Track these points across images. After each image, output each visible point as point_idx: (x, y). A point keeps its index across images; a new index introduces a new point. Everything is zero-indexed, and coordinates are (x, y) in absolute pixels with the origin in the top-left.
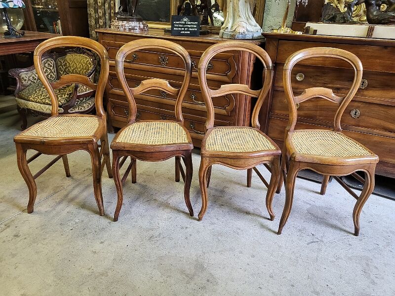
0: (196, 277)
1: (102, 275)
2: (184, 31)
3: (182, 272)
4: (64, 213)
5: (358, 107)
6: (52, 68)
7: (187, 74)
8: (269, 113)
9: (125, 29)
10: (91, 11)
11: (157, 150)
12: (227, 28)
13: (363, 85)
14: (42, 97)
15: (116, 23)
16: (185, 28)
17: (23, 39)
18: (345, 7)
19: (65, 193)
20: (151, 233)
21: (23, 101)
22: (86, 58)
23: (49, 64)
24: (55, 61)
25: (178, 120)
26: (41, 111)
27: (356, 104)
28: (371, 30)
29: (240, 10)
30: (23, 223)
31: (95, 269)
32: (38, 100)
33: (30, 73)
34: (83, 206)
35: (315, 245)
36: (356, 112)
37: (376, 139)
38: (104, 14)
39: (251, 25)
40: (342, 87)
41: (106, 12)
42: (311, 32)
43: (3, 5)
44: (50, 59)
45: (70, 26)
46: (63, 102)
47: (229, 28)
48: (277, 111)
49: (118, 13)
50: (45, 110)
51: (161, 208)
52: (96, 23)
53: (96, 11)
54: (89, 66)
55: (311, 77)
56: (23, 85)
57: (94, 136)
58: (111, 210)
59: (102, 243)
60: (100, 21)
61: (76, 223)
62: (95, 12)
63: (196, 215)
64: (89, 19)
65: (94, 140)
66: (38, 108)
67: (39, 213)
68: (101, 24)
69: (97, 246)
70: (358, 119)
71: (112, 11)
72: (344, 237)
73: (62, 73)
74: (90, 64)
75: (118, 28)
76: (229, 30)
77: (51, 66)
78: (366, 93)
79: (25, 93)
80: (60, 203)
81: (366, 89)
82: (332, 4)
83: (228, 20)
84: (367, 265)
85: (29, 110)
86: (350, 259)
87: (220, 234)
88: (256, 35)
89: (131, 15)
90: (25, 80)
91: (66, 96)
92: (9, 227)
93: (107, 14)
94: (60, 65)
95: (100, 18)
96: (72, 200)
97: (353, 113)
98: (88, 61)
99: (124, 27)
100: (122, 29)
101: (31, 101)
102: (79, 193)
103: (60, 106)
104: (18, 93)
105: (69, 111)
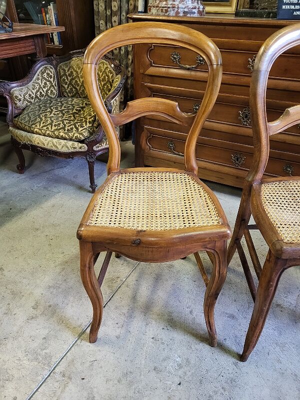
4: (148, 341)
6: (52, 80)
9: (177, 13)
14: (54, 128)
15: (161, 2)
21: (23, 133)
22: (103, 63)
23: (48, 74)
24: (56, 69)
26: (54, 148)
30: (90, 368)
32: (48, 132)
33: (25, 89)
44: (49, 66)
46: (86, 134)
50: (60, 147)
52: (106, 8)
54: (111, 75)
56: (17, 108)
60: (114, 3)
64: (95, 3)
66: (50, 145)
68: (116, 9)
73: (66, 86)
74: (111, 73)
75: (167, 11)
77: (51, 77)
79: (23, 120)
80: (131, 316)
90: (20, 100)
91: (88, 125)
94: (63, 75)
98: (107, 68)
99: (176, 9)
100: (172, 13)
101: (37, 133)
102: (152, 294)
103: (82, 142)
104: (12, 121)
105: (95, 148)
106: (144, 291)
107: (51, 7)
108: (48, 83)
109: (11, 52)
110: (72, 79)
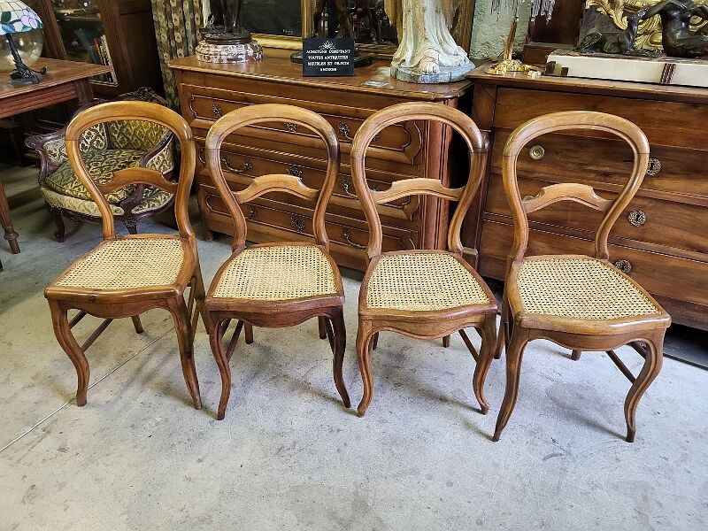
0: (353, 525)
1: (202, 521)
2: (326, 66)
3: (332, 515)
4: (136, 405)
5: (643, 208)
6: (98, 129)
7: (331, 165)
8: (482, 212)
9: (221, 60)
10: (159, 16)
11: (283, 309)
12: (404, 61)
13: (651, 168)
15: (204, 48)
16: (327, 61)
17: (43, 85)
18: (623, 16)
19: (137, 365)
20: (280, 440)
21: (54, 195)
25: (319, 242)
26: (86, 212)
27: (639, 202)
28: (669, 70)
29: (427, 27)
30: (71, 425)
31: (191, 510)
32: (79, 194)
33: (61, 142)
34: (167, 390)
35: (556, 461)
36: (638, 216)
37: (674, 262)
38: (183, 22)
39: (447, 52)
40: (613, 170)
41: (187, 18)
42: (557, 71)
43: (4, 29)
45: (124, 49)
46: (121, 196)
47: (408, 60)
48: (496, 210)
49: (207, 30)
50: (92, 211)
51: (296, 392)
52: (169, 38)
53: (168, 17)
55: (557, 153)
56: (51, 164)
57: (177, 284)
58: (212, 396)
59: (200, 461)
60: (177, 34)
61: (157, 424)
62: (166, 17)
63: (355, 404)
64: (157, 32)
65: (177, 291)
66: (81, 208)
67: (96, 405)
68: (179, 40)
69: (193, 468)
70: (642, 228)
71: (197, 15)
72: (607, 446)
73: (116, 136)
75: (209, 58)
76: (408, 64)
78: (657, 182)
79: (55, 179)
80: (128, 385)
81: (658, 176)
82: (599, 10)
83: (405, 44)
84: (645, 498)
85: (65, 211)
86: (616, 487)
87: (395, 442)
88: (456, 74)
89: (230, 32)
90: (55, 155)
92: (49, 432)
93: (188, 22)
95: (175, 29)
96: (149, 378)
97: (632, 217)
99: (218, 57)
100: (215, 61)
101: (68, 195)
102: (159, 366)
103: (118, 204)
104: (44, 180)
105: (133, 211)
106: (153, 363)
107: (104, 37)
108: (92, 133)
109: (44, 101)
110: (123, 127)
